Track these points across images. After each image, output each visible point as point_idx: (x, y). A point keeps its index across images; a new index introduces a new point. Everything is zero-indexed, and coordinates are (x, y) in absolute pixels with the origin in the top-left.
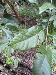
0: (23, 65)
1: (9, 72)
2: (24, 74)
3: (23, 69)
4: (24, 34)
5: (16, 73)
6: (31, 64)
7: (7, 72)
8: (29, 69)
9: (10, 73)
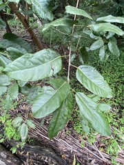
0: (42, 141)
1: (8, 157)
2: (42, 161)
3: (41, 150)
4: (28, 58)
5: (25, 159)
6: (59, 140)
7: (5, 156)
8: (55, 151)
9: (12, 160)
